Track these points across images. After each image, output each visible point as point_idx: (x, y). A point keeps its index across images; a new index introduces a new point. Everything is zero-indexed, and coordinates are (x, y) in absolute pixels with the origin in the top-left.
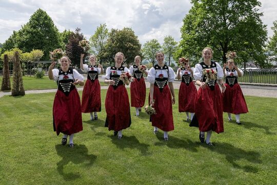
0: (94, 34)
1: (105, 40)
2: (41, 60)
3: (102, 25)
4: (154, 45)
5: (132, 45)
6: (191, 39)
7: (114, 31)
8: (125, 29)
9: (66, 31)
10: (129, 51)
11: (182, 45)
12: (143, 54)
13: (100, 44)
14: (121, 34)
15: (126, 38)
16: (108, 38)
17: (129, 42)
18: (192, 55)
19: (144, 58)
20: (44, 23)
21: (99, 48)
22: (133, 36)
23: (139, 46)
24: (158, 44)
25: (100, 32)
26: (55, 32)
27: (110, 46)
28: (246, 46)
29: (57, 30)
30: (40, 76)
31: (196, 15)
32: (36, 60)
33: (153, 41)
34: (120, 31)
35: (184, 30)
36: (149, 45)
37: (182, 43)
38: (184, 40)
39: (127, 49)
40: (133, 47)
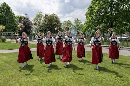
0: (35, 17)
1: (41, 20)
2: (4, 31)
3: (39, 12)
4: (69, 24)
5: (56, 23)
6: (92, 20)
7: (46, 15)
8: (52, 14)
9: (19, 15)
11: (86, 23)
12: (63, 28)
13: (39, 23)
14: (50, 17)
15: (53, 19)
16: (43, 19)
17: (55, 21)
19: (63, 31)
20: (6, 11)
21: (38, 25)
22: (57, 18)
23: (61, 24)
24: (71, 23)
25: (39, 16)
26: (12, 16)
27: (44, 24)
28: (124, 24)
29: (14, 14)
30: (3, 41)
31: (95, 6)
32: (1, 31)
33: (68, 21)
34: (50, 15)
35: (88, 15)
36: (66, 23)
37: (86, 22)
38: (88, 21)
39: (54, 26)
40: (57, 25)
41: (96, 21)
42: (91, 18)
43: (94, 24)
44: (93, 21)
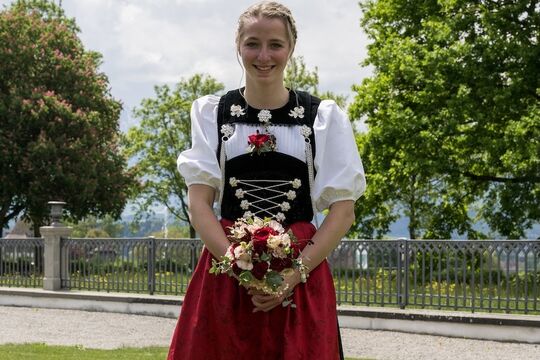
5: (62, 105)
6: (428, 71)
8: (21, 6)
10: (43, 143)
11: (370, 108)
12: (132, 163)
15: (29, 60)
17: (50, 85)
18: (426, 173)
19: (139, 189)
22: (71, 49)
23: (109, 113)
33: (193, 83)
35: (386, 18)
36: (170, 108)
37: (370, 98)
38: (385, 79)
39: (33, 129)
40: (67, 119)
41: (464, 90)
42: (421, 58)
43: (444, 112)
44: (435, 89)
